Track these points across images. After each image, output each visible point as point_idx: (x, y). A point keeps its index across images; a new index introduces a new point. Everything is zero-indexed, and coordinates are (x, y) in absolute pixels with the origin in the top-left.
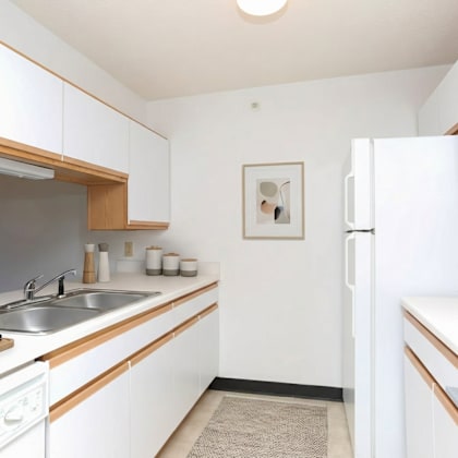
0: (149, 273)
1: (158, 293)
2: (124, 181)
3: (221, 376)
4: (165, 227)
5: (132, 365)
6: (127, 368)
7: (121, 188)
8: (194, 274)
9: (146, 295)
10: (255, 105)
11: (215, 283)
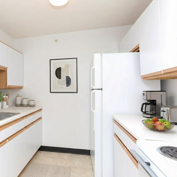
0: (16, 105)
1: (19, 113)
2: (6, 70)
3: (43, 145)
4: (21, 88)
5: (9, 141)
6: (7, 142)
7: (4, 73)
8: (34, 106)
9: (14, 114)
10: (56, 41)
11: (41, 109)
